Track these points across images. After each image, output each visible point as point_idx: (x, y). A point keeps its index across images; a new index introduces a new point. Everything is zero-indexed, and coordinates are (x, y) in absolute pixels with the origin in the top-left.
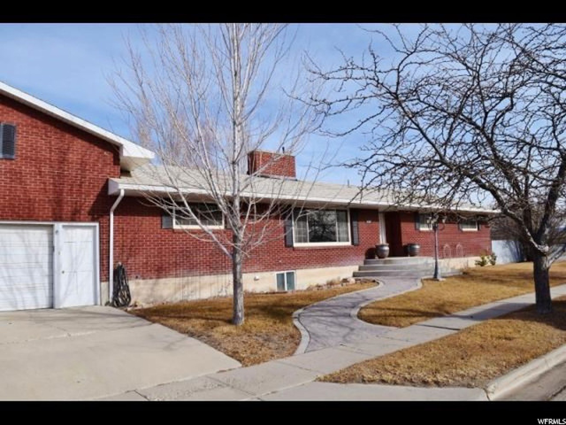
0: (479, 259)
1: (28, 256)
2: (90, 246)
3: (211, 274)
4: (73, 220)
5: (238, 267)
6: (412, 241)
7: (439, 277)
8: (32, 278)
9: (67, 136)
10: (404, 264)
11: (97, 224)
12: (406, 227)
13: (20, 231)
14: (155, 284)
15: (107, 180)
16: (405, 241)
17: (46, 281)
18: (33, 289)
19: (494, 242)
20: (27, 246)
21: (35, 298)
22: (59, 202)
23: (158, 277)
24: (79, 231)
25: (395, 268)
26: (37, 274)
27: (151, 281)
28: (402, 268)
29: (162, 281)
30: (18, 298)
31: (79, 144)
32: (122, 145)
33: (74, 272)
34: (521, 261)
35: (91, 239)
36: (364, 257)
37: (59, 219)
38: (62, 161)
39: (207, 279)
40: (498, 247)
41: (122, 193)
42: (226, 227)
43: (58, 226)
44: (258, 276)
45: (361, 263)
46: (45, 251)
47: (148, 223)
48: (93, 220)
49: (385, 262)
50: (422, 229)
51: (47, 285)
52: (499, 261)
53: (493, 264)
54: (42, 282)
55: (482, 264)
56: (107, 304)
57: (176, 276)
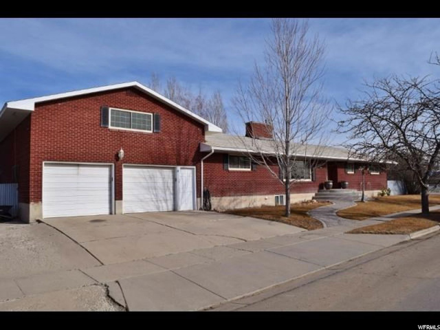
0: (380, 191)
1: (164, 183)
2: (191, 178)
3: (245, 195)
4: (185, 165)
5: (289, 191)
6: (343, 180)
7: (364, 201)
8: (166, 195)
9: (182, 120)
10: (341, 193)
11: (195, 167)
12: (340, 171)
13: (160, 170)
14: (220, 200)
15: (199, 144)
16: (339, 180)
17: (172, 196)
18: (166, 201)
19: (389, 182)
20: (164, 178)
21: (167, 206)
22: (179, 155)
23: (222, 196)
24: (186, 170)
25: (337, 195)
26: (167, 193)
27: (218, 198)
28: (341, 195)
29: (224, 198)
30: (160, 205)
31: (187, 124)
32: (207, 125)
33: (184, 192)
34: (404, 194)
35: (191, 175)
36: (317, 188)
37: (179, 164)
38: (180, 133)
39: (244, 198)
40: (391, 185)
41: (213, 151)
42: (252, 169)
43: (179, 168)
44: (267, 197)
45: (317, 192)
46: (171, 181)
47: (218, 167)
48: (193, 165)
49: (331, 191)
50: (349, 172)
51: (172, 199)
52: (392, 194)
53: (388, 195)
54: (170, 197)
55: (383, 195)
56: (201, 209)
57: (230, 196)
